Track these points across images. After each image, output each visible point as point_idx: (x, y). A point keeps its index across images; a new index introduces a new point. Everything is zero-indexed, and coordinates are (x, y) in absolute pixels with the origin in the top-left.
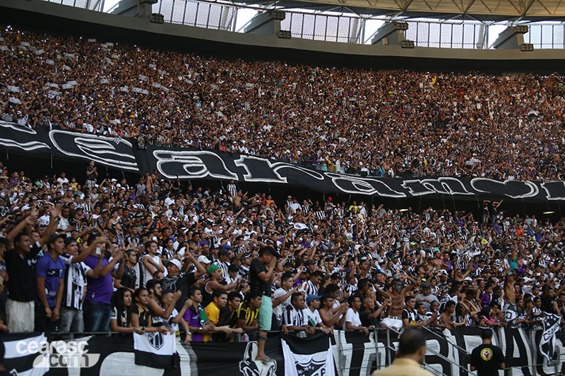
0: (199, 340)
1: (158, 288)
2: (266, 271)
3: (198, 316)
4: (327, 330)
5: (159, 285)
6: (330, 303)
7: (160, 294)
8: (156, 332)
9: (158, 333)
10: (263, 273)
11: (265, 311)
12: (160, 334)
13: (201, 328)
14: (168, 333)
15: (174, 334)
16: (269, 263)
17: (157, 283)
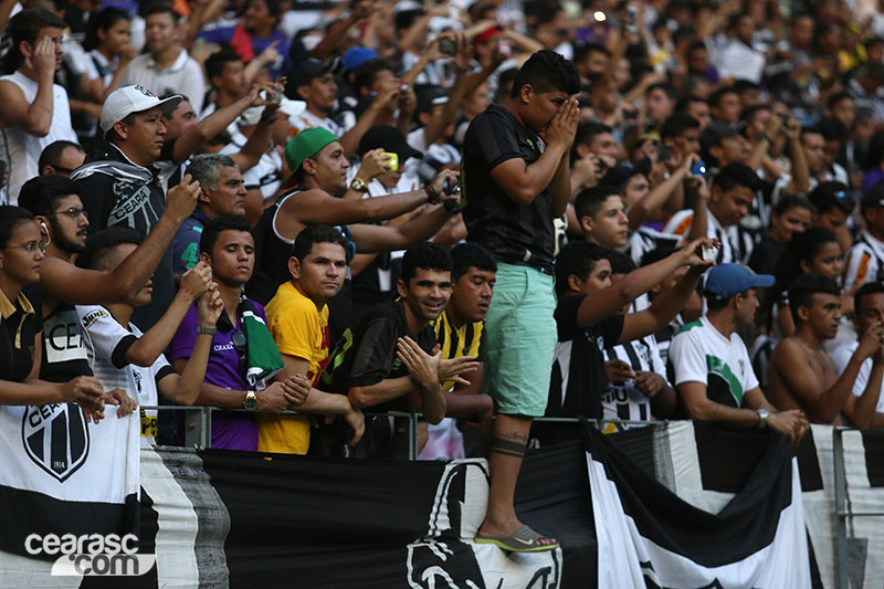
0: (236, 447)
1: (74, 213)
2: (533, 157)
3: (240, 340)
4: (786, 420)
5: (74, 201)
6: (829, 316)
7: (80, 241)
8: (55, 402)
9: (64, 407)
10: (515, 164)
11: (528, 335)
12: (73, 411)
13: (251, 394)
14: (109, 409)
15: (136, 418)
16: (549, 124)
17: (66, 193)
